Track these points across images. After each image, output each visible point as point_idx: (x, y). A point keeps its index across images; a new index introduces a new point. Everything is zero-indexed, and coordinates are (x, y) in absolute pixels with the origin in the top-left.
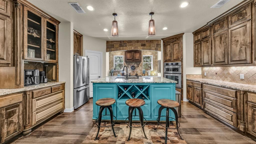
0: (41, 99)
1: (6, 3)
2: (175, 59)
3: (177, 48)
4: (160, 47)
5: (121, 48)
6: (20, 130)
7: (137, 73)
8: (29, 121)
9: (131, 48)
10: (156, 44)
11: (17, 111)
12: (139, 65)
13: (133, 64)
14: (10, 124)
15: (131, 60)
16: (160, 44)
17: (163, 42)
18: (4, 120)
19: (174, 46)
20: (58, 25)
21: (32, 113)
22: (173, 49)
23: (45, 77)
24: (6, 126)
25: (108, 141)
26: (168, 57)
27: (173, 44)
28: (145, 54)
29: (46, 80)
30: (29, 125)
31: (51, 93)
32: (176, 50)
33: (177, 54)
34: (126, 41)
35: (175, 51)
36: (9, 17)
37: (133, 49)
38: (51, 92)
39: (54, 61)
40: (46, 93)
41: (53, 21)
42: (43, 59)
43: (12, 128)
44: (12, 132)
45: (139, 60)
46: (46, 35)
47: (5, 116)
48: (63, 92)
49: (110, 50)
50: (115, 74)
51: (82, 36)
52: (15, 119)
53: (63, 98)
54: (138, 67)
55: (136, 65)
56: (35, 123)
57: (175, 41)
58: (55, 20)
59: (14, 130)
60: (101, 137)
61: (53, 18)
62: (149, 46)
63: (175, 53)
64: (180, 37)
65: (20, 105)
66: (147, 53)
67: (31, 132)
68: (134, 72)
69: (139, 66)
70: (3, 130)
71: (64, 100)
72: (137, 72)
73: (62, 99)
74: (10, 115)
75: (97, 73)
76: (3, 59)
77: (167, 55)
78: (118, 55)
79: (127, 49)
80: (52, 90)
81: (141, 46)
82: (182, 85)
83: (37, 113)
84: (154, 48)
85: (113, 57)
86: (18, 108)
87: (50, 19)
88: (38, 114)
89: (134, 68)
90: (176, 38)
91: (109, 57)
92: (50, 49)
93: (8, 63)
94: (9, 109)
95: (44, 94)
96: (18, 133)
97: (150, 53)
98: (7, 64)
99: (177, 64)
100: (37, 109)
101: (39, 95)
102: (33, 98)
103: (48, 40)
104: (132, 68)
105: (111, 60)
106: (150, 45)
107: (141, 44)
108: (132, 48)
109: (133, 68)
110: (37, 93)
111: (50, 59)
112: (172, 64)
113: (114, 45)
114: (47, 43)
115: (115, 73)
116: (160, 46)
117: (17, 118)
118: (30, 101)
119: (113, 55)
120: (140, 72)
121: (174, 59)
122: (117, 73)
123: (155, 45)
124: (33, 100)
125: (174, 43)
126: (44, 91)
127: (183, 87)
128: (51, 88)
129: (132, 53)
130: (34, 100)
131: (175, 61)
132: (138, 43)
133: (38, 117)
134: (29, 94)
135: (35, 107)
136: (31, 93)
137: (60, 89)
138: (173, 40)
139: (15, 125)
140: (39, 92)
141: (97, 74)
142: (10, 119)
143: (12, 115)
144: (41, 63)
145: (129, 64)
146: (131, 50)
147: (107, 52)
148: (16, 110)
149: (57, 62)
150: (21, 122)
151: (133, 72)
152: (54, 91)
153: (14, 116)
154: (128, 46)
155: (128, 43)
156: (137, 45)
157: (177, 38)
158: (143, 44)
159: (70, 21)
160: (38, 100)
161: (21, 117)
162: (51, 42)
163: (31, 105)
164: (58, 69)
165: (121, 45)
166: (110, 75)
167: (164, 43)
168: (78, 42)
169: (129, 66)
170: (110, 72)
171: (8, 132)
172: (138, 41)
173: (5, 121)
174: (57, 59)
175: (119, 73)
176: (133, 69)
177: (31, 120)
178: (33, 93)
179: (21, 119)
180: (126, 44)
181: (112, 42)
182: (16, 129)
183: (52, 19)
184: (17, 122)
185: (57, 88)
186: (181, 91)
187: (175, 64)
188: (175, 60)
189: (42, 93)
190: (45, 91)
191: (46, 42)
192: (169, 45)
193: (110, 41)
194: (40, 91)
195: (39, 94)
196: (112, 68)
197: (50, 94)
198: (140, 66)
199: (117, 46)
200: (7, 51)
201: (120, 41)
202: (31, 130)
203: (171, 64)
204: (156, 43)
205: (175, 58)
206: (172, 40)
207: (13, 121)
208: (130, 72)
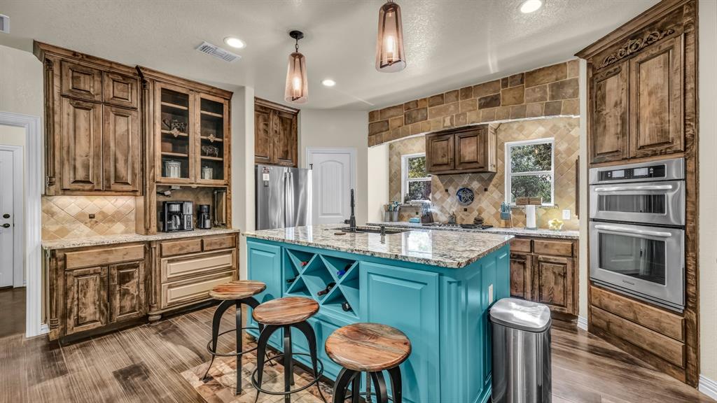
0: (178, 260)
1: (130, 86)
2: (648, 142)
3: (660, 81)
4: (576, 94)
5: (410, 126)
6: (141, 310)
7: (482, 215)
8: (156, 298)
9: (440, 122)
10: (552, 86)
11: (136, 275)
12: (488, 185)
13: (465, 181)
14: (124, 295)
15: (447, 164)
16: (577, 81)
17: (589, 65)
18: (115, 286)
19: (643, 72)
20: (229, 101)
21: (161, 284)
22: (632, 93)
23: (206, 216)
24: (118, 297)
25: (215, 395)
26: (607, 137)
27: (633, 66)
28: (515, 136)
29: (208, 223)
30: (155, 305)
31: (200, 250)
32: (650, 94)
33: (654, 114)
34: (425, 99)
35: (644, 99)
36: (135, 109)
37: (449, 124)
38: (202, 250)
39: (220, 183)
40: (190, 249)
41: (215, 95)
42: (193, 179)
43: (127, 303)
44: (128, 311)
45: (477, 165)
46: (200, 129)
47: (116, 279)
48: (234, 253)
49: (378, 138)
50: (405, 214)
51: (298, 113)
52: (131, 286)
53: (235, 266)
54: (486, 190)
55: (475, 185)
56: (167, 305)
57: (650, 43)
58: (220, 92)
59: (131, 307)
60: (218, 379)
61: (213, 88)
62: (514, 101)
63: (646, 113)
64: (681, 8)
65: (141, 266)
66: (525, 133)
67: (159, 320)
68: (471, 213)
69: (491, 188)
70: (114, 301)
71: (238, 273)
72: (480, 212)
73: (230, 268)
74: (124, 279)
75: (340, 212)
76: (127, 184)
77: (605, 127)
78: (415, 153)
79: (428, 126)
80: (205, 246)
81: (481, 107)
82: (687, 296)
83: (170, 287)
84: (538, 107)
85: (400, 159)
86: (137, 270)
87: (209, 93)
88: (172, 289)
89: (469, 195)
90: (651, 26)
91: (390, 160)
92: (215, 156)
93: (135, 189)
94: (123, 269)
95: (185, 251)
96: (138, 314)
97: (541, 129)
98: (133, 191)
99: (658, 171)
100: (168, 279)
101: (174, 253)
102: (161, 256)
103: (205, 138)
104: (460, 197)
105: (393, 171)
106: (522, 96)
107: (480, 100)
108: (444, 121)
109: (467, 196)
110: (170, 248)
111: (213, 178)
112: (629, 173)
113: (388, 121)
114: (202, 145)
115: (405, 211)
116: (570, 91)
117: (135, 286)
118: (157, 262)
119: (399, 153)
120: (493, 211)
121: (642, 147)
122: (412, 211)
123: (545, 92)
124: (162, 259)
125: (638, 59)
126: (184, 246)
127: (696, 309)
128: (202, 241)
129: (452, 138)
130: (164, 261)
131: (646, 156)
132: (467, 98)
133: (171, 295)
134: (155, 248)
135: (165, 274)
136: (158, 247)
137: (224, 246)
138: (637, 42)
139: (133, 298)
140: (173, 247)
141: (338, 214)
142: (125, 287)
143: (128, 280)
144: (190, 187)
145: (451, 182)
146: (441, 129)
147: (369, 146)
148: (133, 273)
149: (228, 184)
150: (143, 297)
151: (466, 210)
152: (209, 248)
153: (131, 283)
154: (433, 116)
155: (430, 106)
156: (461, 108)
157: (659, 24)
158: (485, 98)
159: (243, 85)
160: (172, 261)
161: (142, 287)
162: (212, 141)
163: (158, 269)
164: (230, 199)
165: (409, 119)
166: (388, 218)
167: (594, 69)
168: (285, 130)
169: (451, 189)
170: (389, 210)
171: (121, 308)
172: (467, 92)
173: (118, 288)
174: (226, 178)
175: (417, 213)
176: (466, 201)
177: (158, 297)
178: (161, 246)
179: (143, 291)
180: (424, 111)
181: (382, 111)
182: (135, 307)
183: (214, 91)
184: (135, 294)
185: (216, 243)
186: (685, 330)
187: (644, 172)
188: (646, 151)
189: (180, 250)
190: (188, 246)
191: (198, 144)
192: (616, 73)
193: (377, 111)
194: (176, 245)
195: (173, 249)
196: (397, 195)
197: (199, 252)
198: (494, 186)
199: (397, 123)
200: (133, 168)
201: (407, 106)
202: (159, 317)
203: (621, 174)
204: (548, 81)
205: (645, 140)
206: (630, 42)
207: (128, 290)
208: (454, 209)
